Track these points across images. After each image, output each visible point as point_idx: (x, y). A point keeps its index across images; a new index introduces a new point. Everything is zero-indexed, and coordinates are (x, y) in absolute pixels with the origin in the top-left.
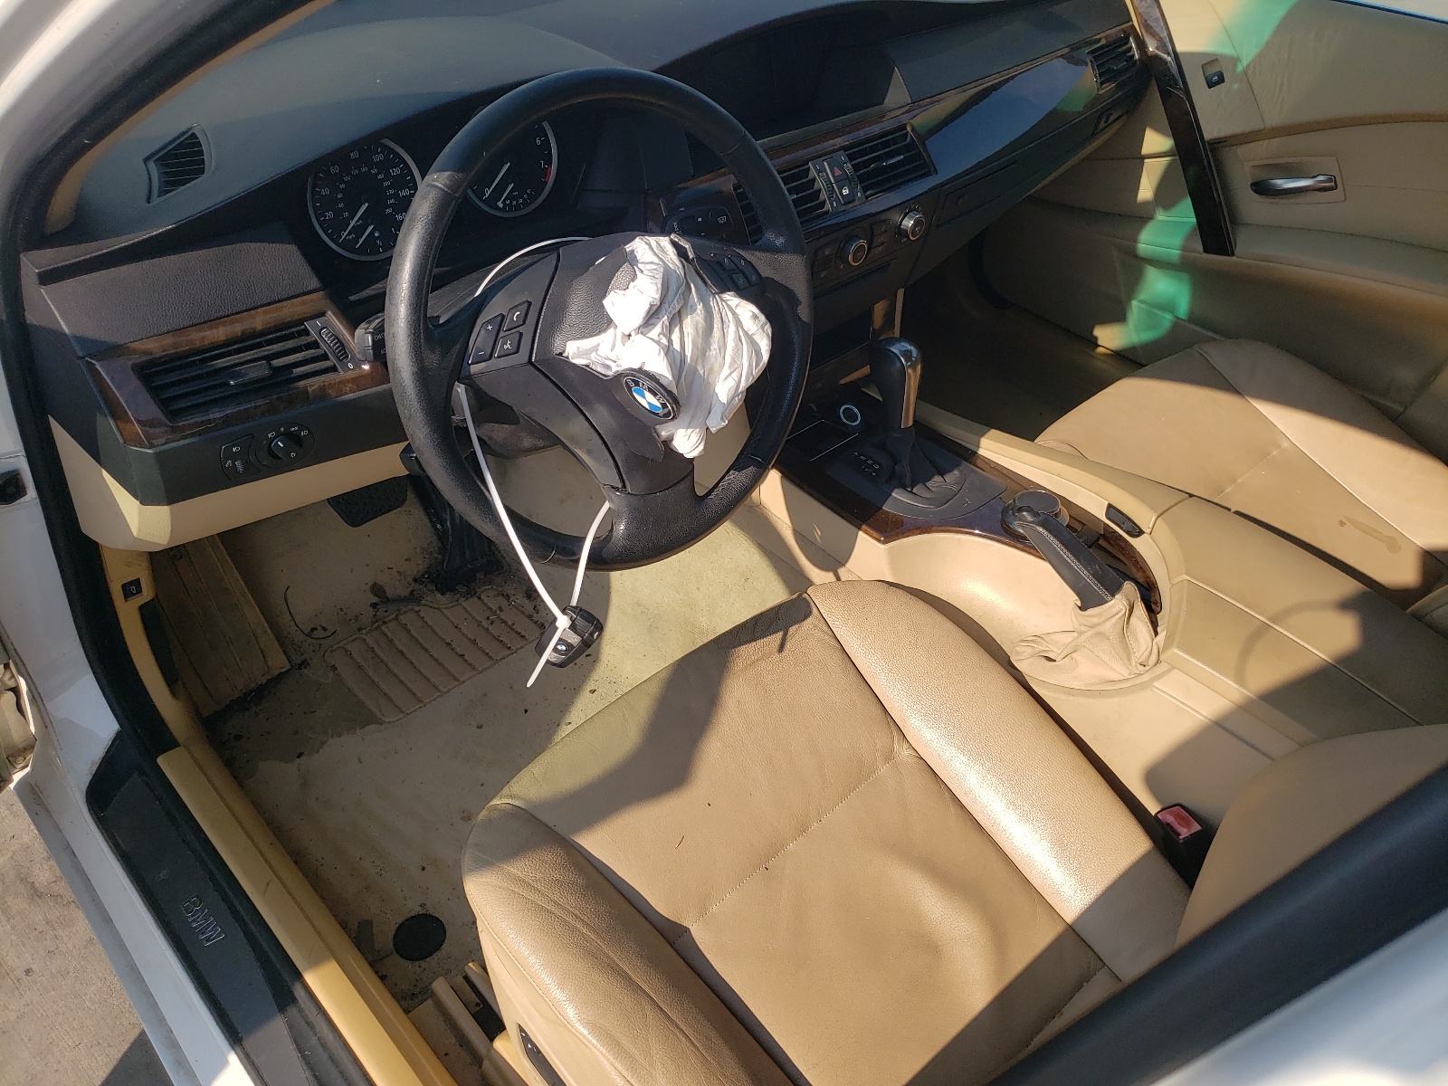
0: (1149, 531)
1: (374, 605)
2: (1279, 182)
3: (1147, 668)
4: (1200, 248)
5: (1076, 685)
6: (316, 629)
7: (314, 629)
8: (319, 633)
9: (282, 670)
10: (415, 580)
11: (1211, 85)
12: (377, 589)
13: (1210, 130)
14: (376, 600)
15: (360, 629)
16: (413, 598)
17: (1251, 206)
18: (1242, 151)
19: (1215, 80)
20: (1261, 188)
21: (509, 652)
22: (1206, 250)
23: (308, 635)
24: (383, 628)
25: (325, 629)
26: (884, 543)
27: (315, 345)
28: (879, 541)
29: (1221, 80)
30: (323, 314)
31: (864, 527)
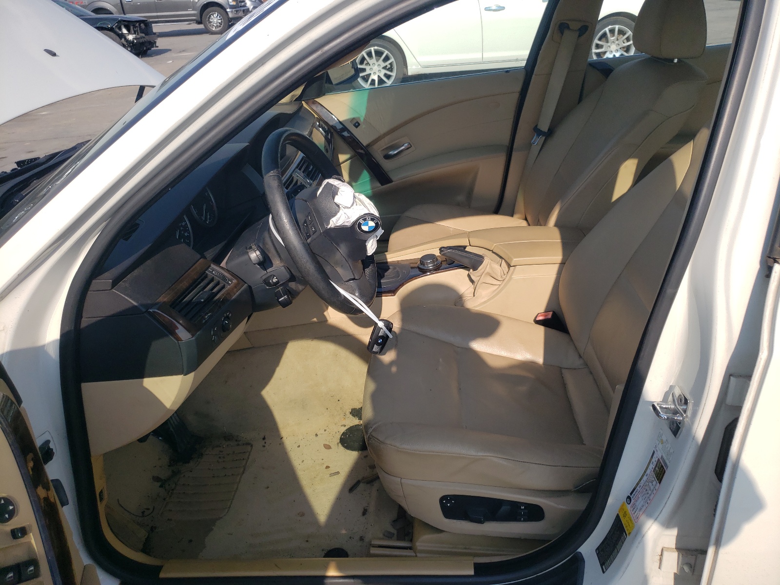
0: (469, 244)
1: (161, 486)
2: (391, 153)
3: (506, 275)
4: (380, 185)
5: (485, 299)
6: (144, 511)
7: (143, 513)
8: (147, 513)
9: (146, 537)
10: (169, 466)
11: (357, 127)
12: (156, 479)
13: (365, 142)
14: (159, 484)
15: (164, 499)
16: (175, 474)
17: (387, 165)
18: (375, 147)
19: (357, 125)
20: (387, 157)
21: (245, 461)
22: (382, 184)
23: (143, 516)
24: (175, 491)
25: (148, 509)
26: (394, 295)
27: (212, 280)
28: (392, 296)
29: (359, 124)
30: (210, 266)
31: (383, 295)
